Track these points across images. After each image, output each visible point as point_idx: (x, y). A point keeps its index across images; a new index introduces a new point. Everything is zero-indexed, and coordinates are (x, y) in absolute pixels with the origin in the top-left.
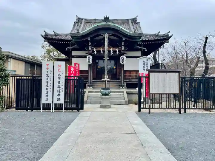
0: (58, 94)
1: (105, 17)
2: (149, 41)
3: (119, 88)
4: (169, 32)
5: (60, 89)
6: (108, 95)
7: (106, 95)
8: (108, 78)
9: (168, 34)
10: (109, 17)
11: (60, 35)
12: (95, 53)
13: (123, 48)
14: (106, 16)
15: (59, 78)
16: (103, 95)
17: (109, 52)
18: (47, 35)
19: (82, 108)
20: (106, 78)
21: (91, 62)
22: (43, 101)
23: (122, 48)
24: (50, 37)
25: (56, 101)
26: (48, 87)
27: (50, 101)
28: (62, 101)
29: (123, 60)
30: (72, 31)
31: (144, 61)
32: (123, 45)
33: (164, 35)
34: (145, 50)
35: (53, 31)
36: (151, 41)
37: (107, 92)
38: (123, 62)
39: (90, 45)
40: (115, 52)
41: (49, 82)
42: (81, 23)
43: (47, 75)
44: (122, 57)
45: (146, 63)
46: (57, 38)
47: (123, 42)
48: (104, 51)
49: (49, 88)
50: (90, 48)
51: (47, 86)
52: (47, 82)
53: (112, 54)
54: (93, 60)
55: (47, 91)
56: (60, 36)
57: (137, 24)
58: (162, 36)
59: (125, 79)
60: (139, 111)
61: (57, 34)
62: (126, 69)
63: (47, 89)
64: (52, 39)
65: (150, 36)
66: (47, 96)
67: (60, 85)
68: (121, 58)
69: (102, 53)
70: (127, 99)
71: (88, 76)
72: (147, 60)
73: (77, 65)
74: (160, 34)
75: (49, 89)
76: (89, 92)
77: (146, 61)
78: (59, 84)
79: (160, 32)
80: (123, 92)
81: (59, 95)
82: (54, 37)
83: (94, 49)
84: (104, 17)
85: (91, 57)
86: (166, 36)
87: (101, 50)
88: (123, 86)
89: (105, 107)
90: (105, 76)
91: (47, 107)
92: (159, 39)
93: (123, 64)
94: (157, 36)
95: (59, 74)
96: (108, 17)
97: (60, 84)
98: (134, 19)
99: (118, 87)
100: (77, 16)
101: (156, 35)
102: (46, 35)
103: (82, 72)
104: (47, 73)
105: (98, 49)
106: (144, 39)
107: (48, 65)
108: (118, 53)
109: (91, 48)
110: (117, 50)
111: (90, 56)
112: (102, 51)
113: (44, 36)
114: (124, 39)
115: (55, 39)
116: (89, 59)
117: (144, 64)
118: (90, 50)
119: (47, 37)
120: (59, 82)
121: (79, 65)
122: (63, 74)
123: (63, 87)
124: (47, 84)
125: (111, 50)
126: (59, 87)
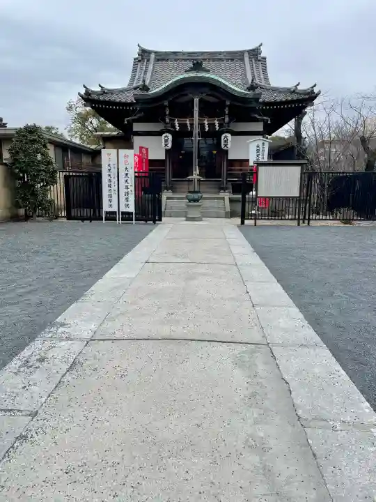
2: (276, 103)
3: (219, 192)
4: (315, 86)
5: (129, 190)
6: (198, 201)
7: (195, 201)
8: (199, 175)
9: (313, 91)
11: (111, 92)
12: (178, 128)
13: (227, 119)
15: (127, 174)
16: (190, 202)
17: (202, 126)
18: (90, 95)
19: (160, 220)
20: (196, 175)
21: (170, 145)
22: (106, 208)
23: (224, 119)
24: (96, 97)
25: (123, 209)
27: (115, 209)
28: (132, 209)
29: (226, 141)
30: (133, 79)
31: (258, 146)
32: (227, 112)
33: (305, 93)
34: (267, 120)
35: (100, 86)
36: (281, 103)
37: (196, 196)
38: (225, 146)
39: (167, 113)
40: (212, 125)
41: (113, 180)
42: (148, 60)
43: (109, 170)
44: (224, 135)
45: (261, 149)
46: (107, 99)
47: (227, 109)
48: (193, 124)
49: (112, 189)
50: (167, 120)
51: (110, 186)
52: (110, 181)
53: (206, 130)
54: (173, 141)
55: (110, 193)
56: (112, 94)
57: (260, 63)
58: (300, 94)
59: (229, 175)
60: (243, 223)
61: (106, 91)
62: (230, 157)
63: (110, 191)
64: (98, 102)
65: (280, 92)
66: (110, 201)
67: (128, 185)
68: (223, 138)
69: (189, 128)
70: (228, 209)
71: (164, 170)
72: (263, 143)
73: (144, 150)
74: (299, 88)
75: (112, 191)
76: (168, 198)
77: (261, 146)
78: (126, 184)
79: (298, 84)
80: (223, 198)
81: (127, 200)
82: (102, 98)
83: (174, 120)
85: (170, 137)
86: (309, 93)
87: (188, 122)
88: (224, 189)
89: (193, 219)
90: (194, 172)
91: (111, 216)
92: (295, 98)
93: (225, 148)
94: (294, 92)
95: (126, 168)
97: (128, 183)
98: (254, 50)
99: (217, 190)
100: (138, 45)
101: (292, 90)
102: (88, 93)
103: (153, 162)
104: (109, 168)
105: (182, 120)
106: (267, 100)
108: (217, 128)
109: (170, 120)
110: (217, 123)
111: (167, 134)
112: (189, 125)
113: (85, 96)
114: (228, 103)
115: (104, 102)
116: (166, 141)
117: (258, 151)
118: (168, 124)
119: (90, 98)
120: (126, 181)
121: (147, 149)
122: (131, 168)
123: (133, 188)
124: (109, 183)
125: (206, 122)
126: (127, 188)
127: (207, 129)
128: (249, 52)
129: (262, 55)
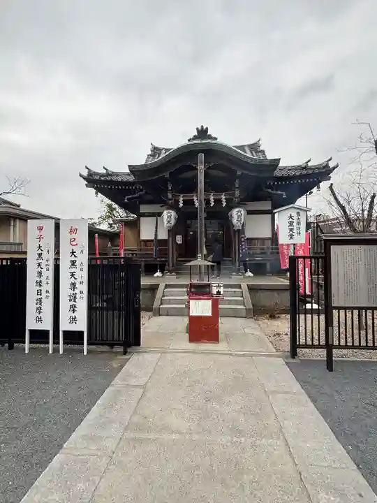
0: (71, 306)
1: (200, 128)
4: (330, 160)
5: (77, 291)
9: (328, 164)
10: (207, 128)
11: (116, 174)
13: (237, 193)
14: (202, 126)
15: (73, 263)
17: (208, 202)
23: (234, 193)
24: (97, 178)
26: (41, 288)
31: (291, 217)
32: (237, 185)
33: (319, 167)
34: (282, 195)
39: (170, 188)
40: (218, 201)
41: (45, 273)
43: (40, 255)
45: (295, 221)
46: (109, 179)
47: (237, 181)
49: (44, 289)
50: (170, 196)
51: (39, 284)
52: (40, 274)
55: (39, 297)
57: (260, 153)
58: (314, 169)
61: (110, 173)
63: (39, 293)
66: (39, 310)
67: (76, 281)
70: (250, 305)
72: (298, 214)
74: (310, 164)
75: (43, 292)
76: (167, 286)
77: (295, 217)
78: (73, 280)
79: (309, 161)
81: (73, 308)
82: (103, 179)
83: (178, 196)
84: (197, 129)
85: (173, 213)
86: (324, 167)
88: (238, 271)
93: (239, 224)
94: (305, 168)
96: (205, 128)
97: (75, 279)
98: (254, 144)
101: (303, 166)
104: (40, 251)
105: (187, 196)
106: (279, 175)
107: (40, 229)
108: (224, 204)
109: (173, 195)
110: (224, 198)
111: (170, 211)
112: (196, 201)
113: (87, 177)
114: (239, 173)
115: (106, 182)
116: (169, 217)
117: (291, 224)
118: (170, 200)
119: (91, 178)
120: (72, 274)
122: (82, 252)
123: (85, 288)
124: (38, 279)
125: (212, 198)
126: (73, 286)
127: (212, 204)
128: (249, 146)
129: (261, 148)
